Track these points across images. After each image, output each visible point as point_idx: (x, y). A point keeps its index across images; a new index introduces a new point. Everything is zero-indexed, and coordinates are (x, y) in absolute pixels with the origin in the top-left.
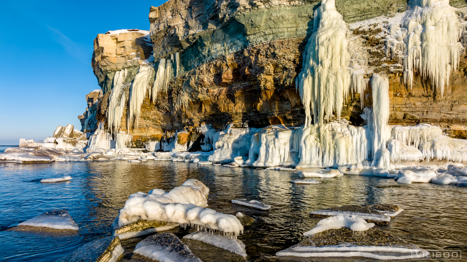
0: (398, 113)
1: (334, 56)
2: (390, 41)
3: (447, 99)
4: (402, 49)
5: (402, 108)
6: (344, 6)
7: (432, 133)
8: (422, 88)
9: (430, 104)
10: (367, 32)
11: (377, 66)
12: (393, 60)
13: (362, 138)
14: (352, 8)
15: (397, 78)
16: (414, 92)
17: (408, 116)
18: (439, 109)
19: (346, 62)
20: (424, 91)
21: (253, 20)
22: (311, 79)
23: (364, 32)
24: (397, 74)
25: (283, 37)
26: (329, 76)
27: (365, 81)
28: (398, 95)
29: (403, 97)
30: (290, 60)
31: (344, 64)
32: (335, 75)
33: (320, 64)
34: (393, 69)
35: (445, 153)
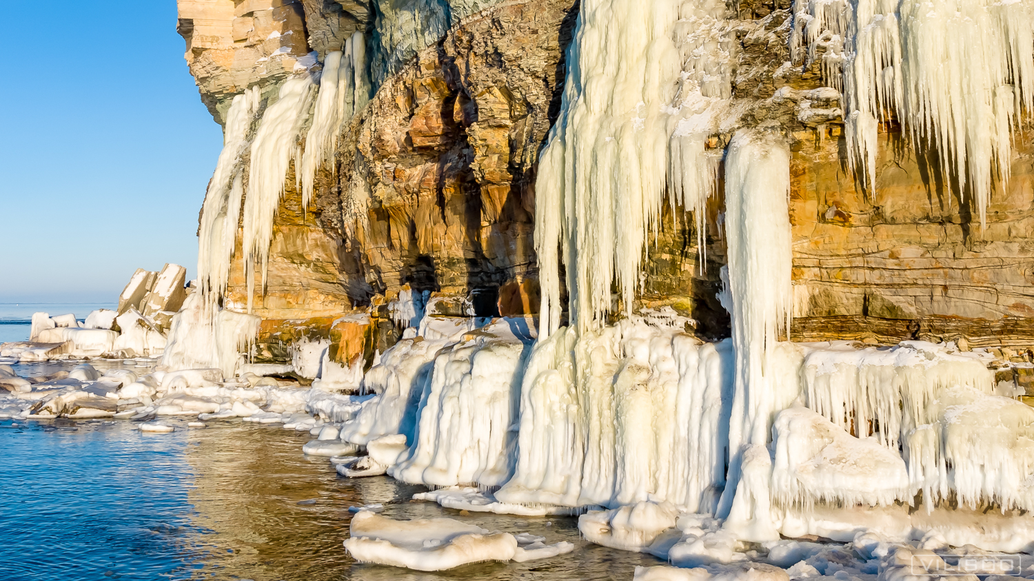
0: (838, 290)
1: (623, 65)
3: (1014, 233)
4: (842, 29)
5: (848, 272)
7: (944, 383)
8: (922, 187)
9: (951, 255)
11: (757, 98)
12: (814, 74)
13: (709, 391)
15: (827, 148)
16: (891, 204)
17: (876, 305)
18: (989, 275)
19: (662, 84)
20: (929, 197)
24: (822, 129)
26: (600, 143)
27: (709, 160)
28: (829, 215)
29: (851, 226)
30: (534, 75)
31: (653, 93)
32: (617, 138)
33: (582, 97)
34: (806, 112)
35: (991, 476)
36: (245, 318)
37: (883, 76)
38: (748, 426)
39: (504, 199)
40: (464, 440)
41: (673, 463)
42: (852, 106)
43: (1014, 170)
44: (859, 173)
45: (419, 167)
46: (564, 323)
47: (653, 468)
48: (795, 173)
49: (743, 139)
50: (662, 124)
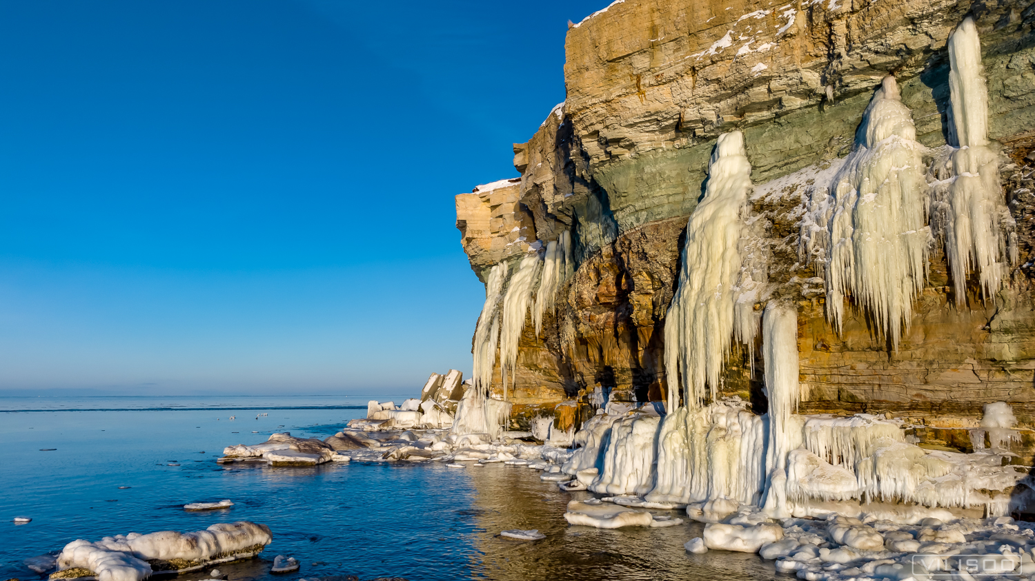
0: (824, 386)
1: (710, 263)
2: (806, 226)
3: (914, 356)
4: (825, 246)
5: (829, 376)
6: (757, 146)
7: (876, 436)
8: (867, 332)
9: (882, 368)
10: (775, 206)
11: (781, 282)
12: (810, 270)
13: (757, 441)
14: (770, 148)
15: (818, 310)
16: (850, 340)
17: (844, 394)
18: (902, 378)
19: (731, 274)
20: (871, 337)
21: (615, 183)
22: (676, 309)
23: (770, 206)
24: (814, 300)
25: (660, 217)
26: (698, 307)
27: (755, 316)
28: (819, 346)
29: (831, 352)
30: (664, 265)
31: (726, 279)
32: (707, 303)
33: (688, 281)
34: (806, 290)
35: (900, 484)
36: (503, 404)
37: (845, 272)
38: (775, 459)
39: (650, 335)
40: (628, 469)
41: (738, 480)
42: (830, 287)
43: (914, 323)
44: (834, 323)
45: (604, 314)
46: (681, 405)
47: (728, 483)
48: (800, 323)
49: (772, 305)
50: (730, 296)
